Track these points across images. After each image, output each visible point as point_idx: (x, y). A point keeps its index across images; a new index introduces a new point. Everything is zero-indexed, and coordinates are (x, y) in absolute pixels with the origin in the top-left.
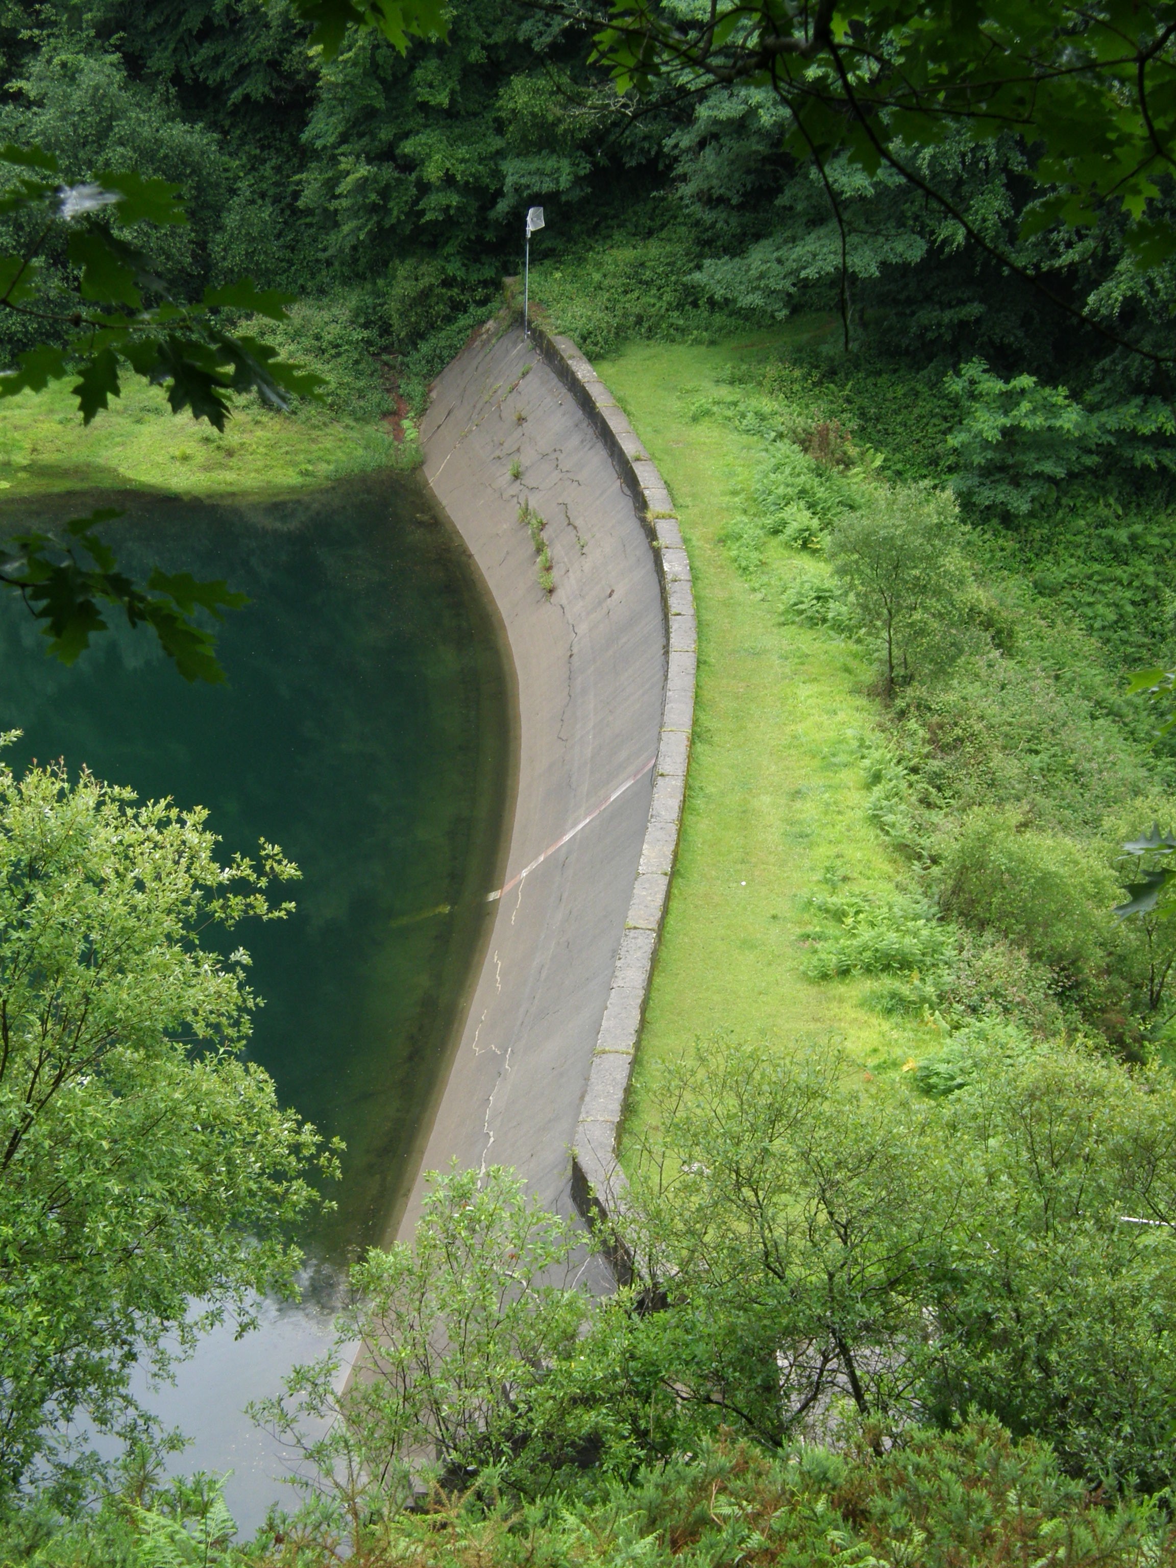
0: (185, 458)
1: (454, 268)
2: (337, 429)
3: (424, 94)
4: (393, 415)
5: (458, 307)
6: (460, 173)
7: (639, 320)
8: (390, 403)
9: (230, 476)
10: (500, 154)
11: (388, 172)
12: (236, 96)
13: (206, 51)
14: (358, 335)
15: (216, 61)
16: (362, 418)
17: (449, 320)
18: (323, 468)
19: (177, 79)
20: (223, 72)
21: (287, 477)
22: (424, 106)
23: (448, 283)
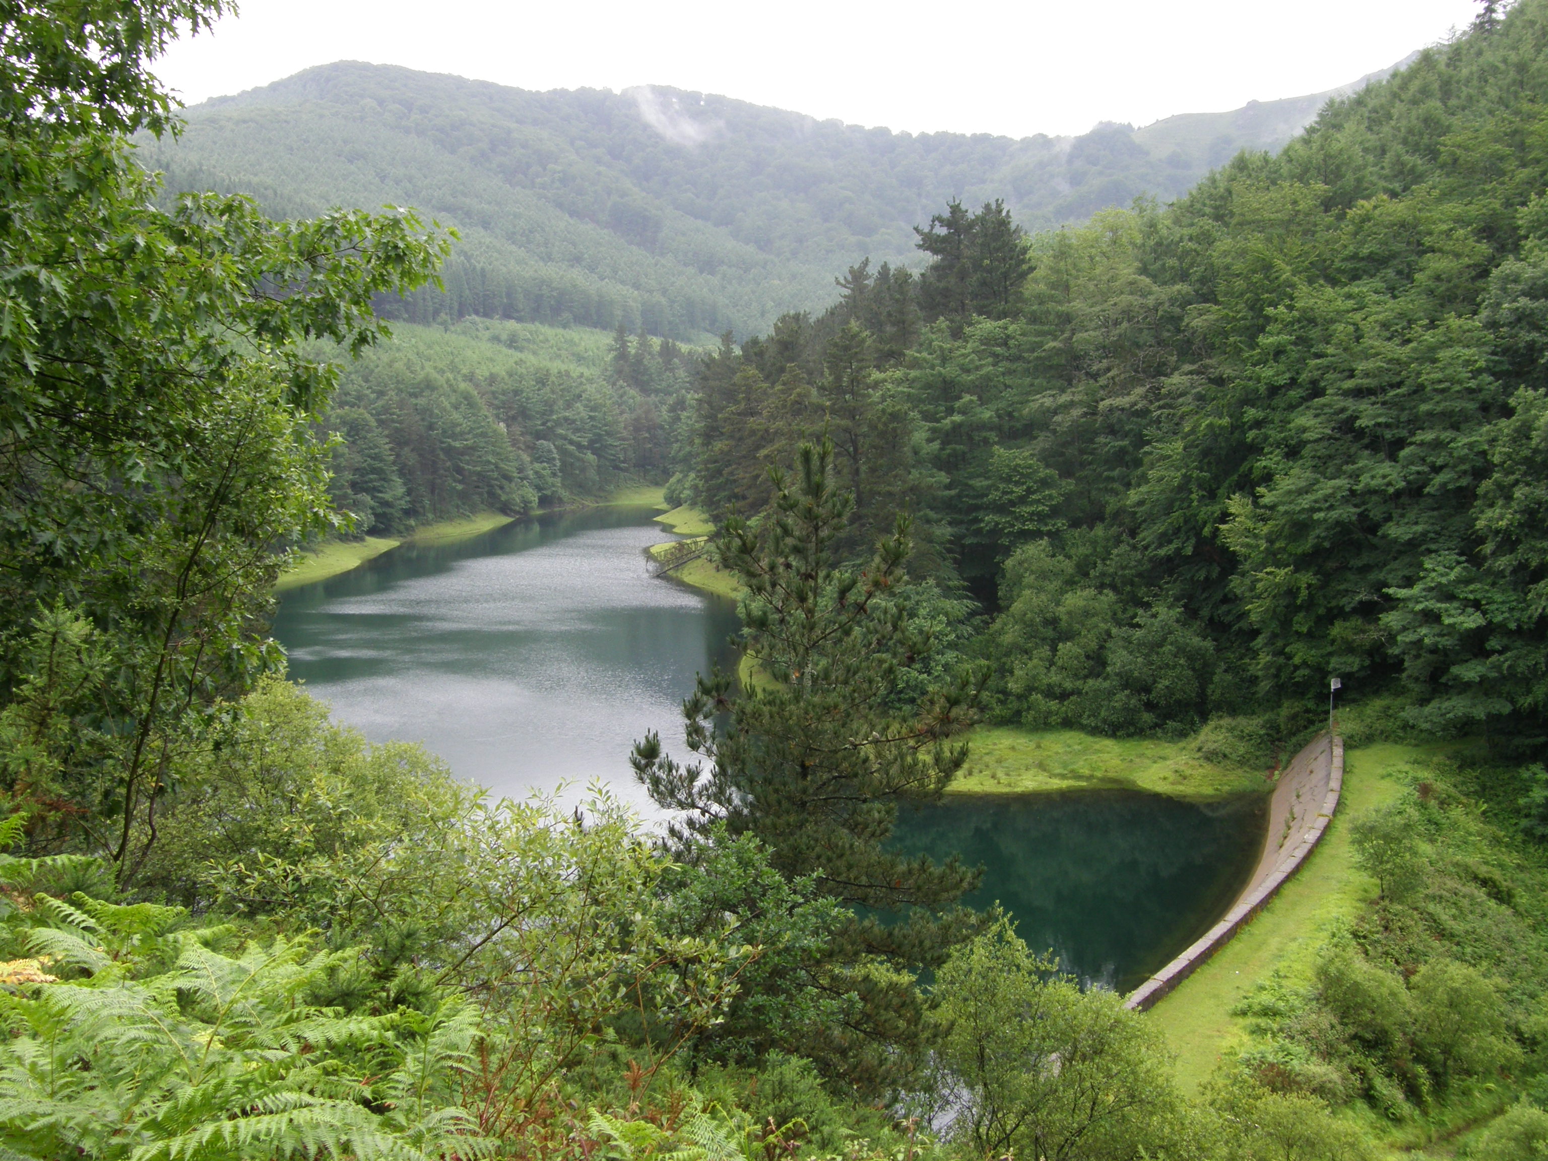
0: (1165, 778)
1: (1311, 705)
2: (1240, 772)
3: (1296, 627)
4: (1271, 768)
5: (1312, 722)
6: (1310, 660)
7: (1382, 732)
8: (1271, 763)
9: (1181, 788)
10: (1330, 654)
11: (1281, 660)
12: (1236, 627)
13: (1225, 608)
14: (1262, 732)
15: (1229, 612)
16: (1256, 768)
17: (1306, 728)
18: (1226, 788)
19: (1211, 620)
20: (1230, 618)
21: (1208, 790)
22: (1297, 632)
23: (1308, 711)
